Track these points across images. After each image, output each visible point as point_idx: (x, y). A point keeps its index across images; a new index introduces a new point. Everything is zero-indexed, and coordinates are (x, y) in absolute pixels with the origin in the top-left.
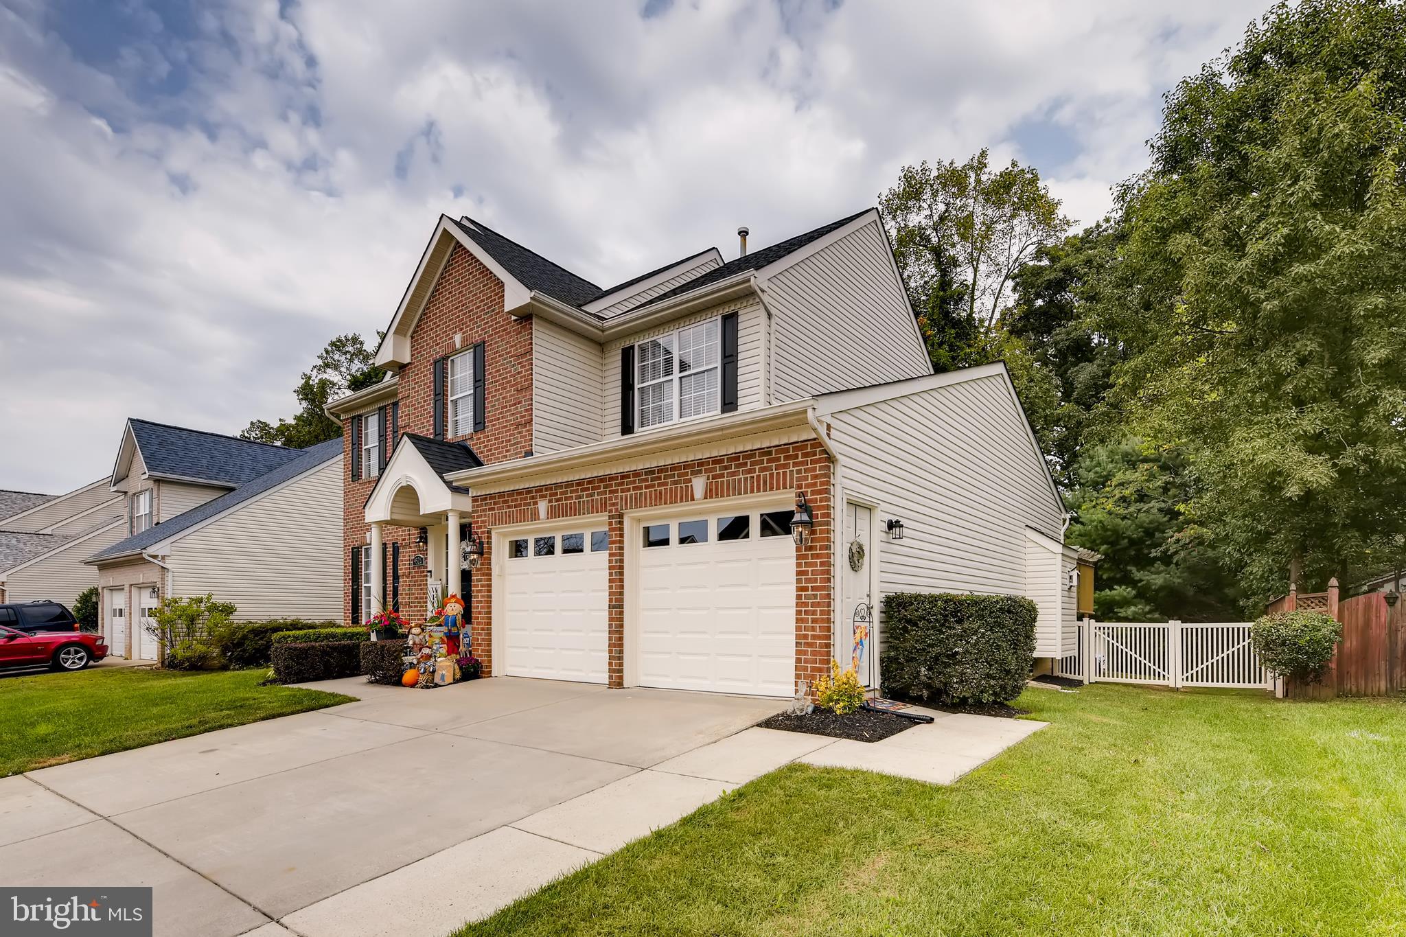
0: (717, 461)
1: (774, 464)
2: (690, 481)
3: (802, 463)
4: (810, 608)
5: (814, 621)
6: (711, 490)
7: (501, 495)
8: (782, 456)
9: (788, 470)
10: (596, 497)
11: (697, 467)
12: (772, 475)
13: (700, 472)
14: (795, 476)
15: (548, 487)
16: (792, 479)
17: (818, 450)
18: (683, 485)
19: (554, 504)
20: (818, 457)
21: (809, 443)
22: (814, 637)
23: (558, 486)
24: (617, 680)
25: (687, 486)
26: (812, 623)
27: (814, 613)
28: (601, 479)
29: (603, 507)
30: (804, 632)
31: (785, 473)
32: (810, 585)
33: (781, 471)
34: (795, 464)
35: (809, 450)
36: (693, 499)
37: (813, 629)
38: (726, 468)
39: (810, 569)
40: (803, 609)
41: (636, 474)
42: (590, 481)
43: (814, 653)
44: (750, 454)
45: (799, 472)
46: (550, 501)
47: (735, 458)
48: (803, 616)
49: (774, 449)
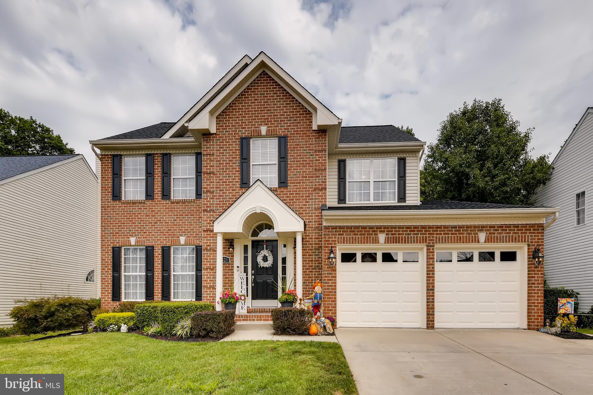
0: (491, 227)
1: (520, 232)
2: (477, 234)
3: (533, 233)
4: (536, 291)
5: (538, 297)
6: (488, 239)
7: (351, 227)
8: (524, 229)
9: (527, 235)
10: (420, 235)
11: (482, 228)
12: (519, 236)
13: (483, 230)
14: (530, 237)
15: (385, 227)
16: (528, 239)
17: (540, 228)
18: (474, 235)
19: (390, 236)
20: (540, 231)
21: (536, 225)
22: (538, 303)
23: (392, 227)
24: (430, 324)
25: (475, 236)
26: (537, 297)
27: (538, 293)
28: (424, 227)
29: (424, 240)
30: (533, 301)
31: (525, 236)
32: (536, 282)
33: (523, 235)
34: (530, 233)
35: (536, 228)
36: (478, 242)
37: (538, 300)
38: (496, 230)
39: (536, 276)
40: (533, 292)
41: (446, 227)
42: (416, 227)
43: (538, 309)
44: (509, 226)
45: (531, 236)
46: (387, 234)
47: (501, 226)
48: (533, 295)
49: (520, 225)
